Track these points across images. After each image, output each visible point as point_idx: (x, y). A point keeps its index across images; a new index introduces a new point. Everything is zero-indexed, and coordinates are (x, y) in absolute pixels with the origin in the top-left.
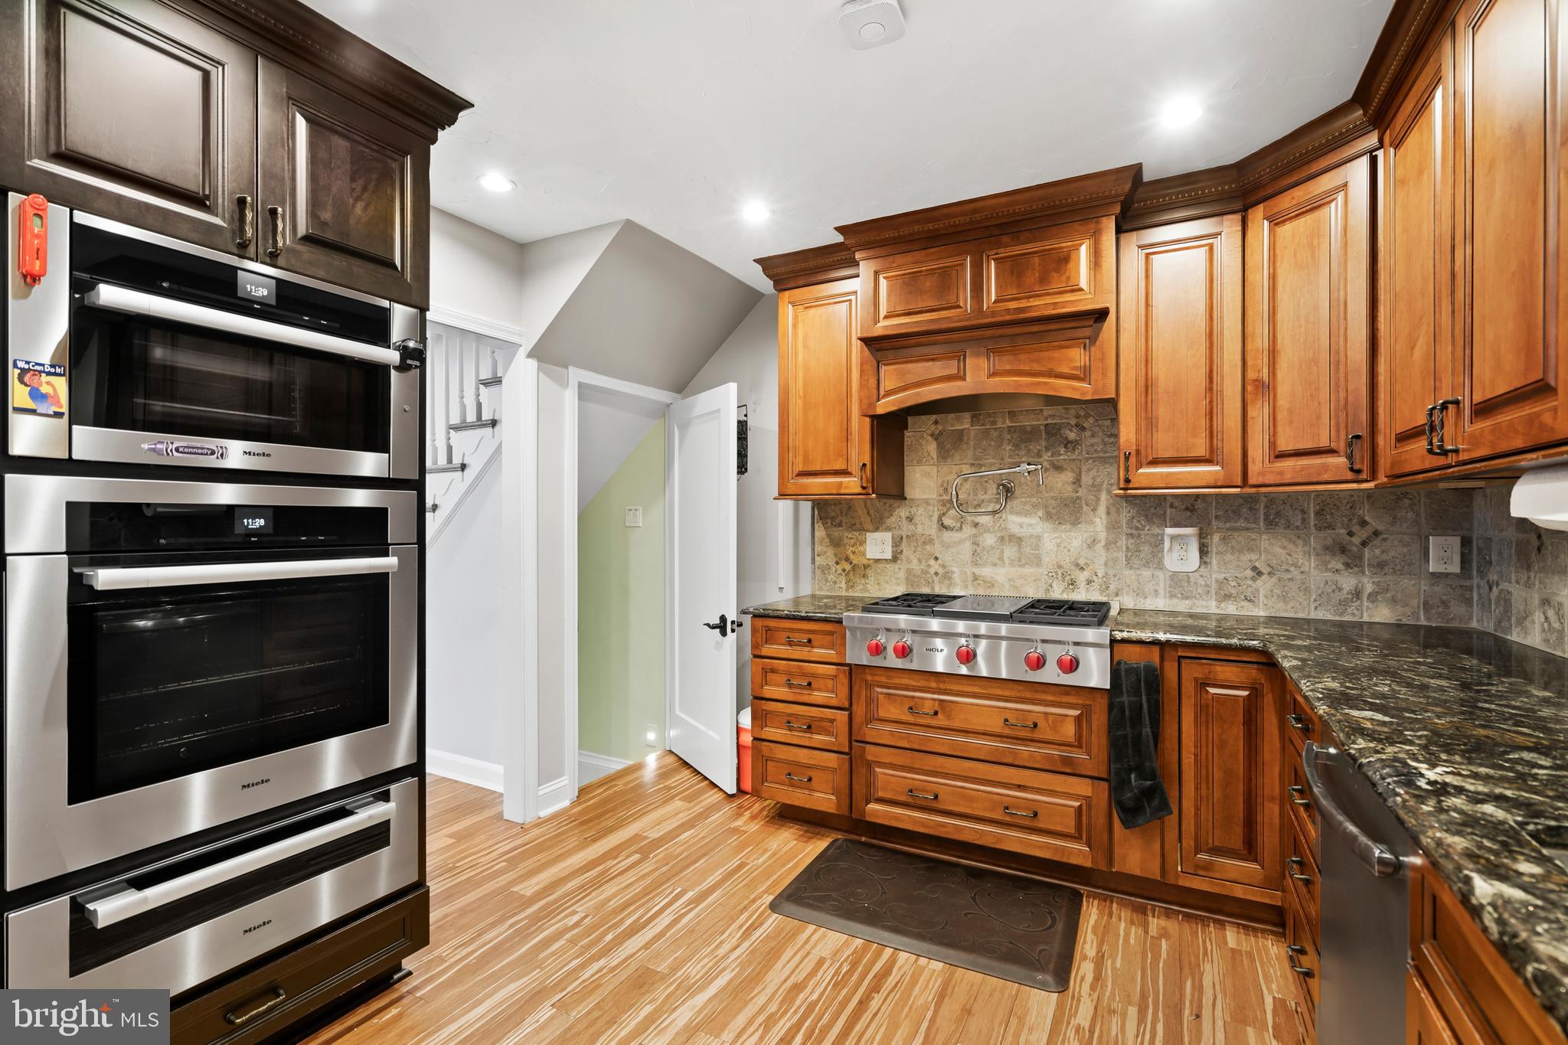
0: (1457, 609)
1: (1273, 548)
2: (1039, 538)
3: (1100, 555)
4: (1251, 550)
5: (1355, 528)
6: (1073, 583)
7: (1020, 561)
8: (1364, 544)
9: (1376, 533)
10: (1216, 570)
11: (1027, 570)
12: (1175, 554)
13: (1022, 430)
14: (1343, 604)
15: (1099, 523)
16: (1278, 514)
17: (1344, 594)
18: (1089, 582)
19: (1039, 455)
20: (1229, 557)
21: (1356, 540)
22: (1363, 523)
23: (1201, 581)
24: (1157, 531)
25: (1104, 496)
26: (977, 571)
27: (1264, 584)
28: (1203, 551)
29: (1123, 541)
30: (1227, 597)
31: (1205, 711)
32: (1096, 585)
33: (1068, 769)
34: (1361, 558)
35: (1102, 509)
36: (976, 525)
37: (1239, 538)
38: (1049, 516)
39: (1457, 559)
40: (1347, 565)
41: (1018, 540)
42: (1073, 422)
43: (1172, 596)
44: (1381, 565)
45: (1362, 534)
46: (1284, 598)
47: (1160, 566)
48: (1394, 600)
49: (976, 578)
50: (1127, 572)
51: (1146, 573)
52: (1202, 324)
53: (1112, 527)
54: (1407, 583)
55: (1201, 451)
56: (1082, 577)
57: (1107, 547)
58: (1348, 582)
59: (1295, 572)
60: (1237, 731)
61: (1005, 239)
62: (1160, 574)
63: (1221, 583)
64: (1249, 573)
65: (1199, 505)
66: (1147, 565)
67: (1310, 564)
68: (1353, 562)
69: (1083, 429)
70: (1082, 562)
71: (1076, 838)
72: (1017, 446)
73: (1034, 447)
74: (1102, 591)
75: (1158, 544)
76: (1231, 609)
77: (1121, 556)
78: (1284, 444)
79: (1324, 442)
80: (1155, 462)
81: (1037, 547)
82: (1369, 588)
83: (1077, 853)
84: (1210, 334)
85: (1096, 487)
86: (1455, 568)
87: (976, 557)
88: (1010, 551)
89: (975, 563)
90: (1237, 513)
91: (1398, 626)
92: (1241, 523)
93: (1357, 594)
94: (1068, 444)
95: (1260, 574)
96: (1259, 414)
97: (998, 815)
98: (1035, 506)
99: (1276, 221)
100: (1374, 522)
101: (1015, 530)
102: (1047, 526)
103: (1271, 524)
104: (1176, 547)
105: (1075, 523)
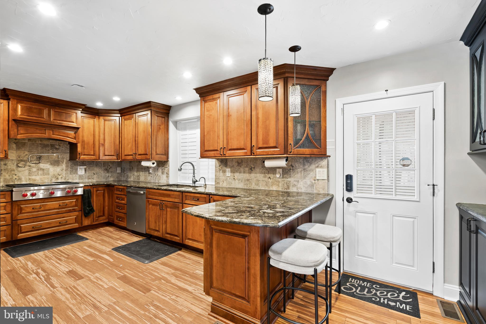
0: (120, 178)
1: (97, 170)
2: (49, 169)
3: (64, 172)
4: (93, 170)
5: (108, 166)
6: (57, 178)
7: (43, 174)
8: (109, 169)
9: (111, 167)
10: (87, 174)
11: (46, 176)
12: (80, 171)
13: (44, 144)
14: (107, 178)
15: (64, 166)
16: (98, 164)
17: (107, 177)
18: (61, 178)
19: (49, 150)
20: (90, 172)
21: (108, 168)
22: (109, 166)
23: (85, 176)
24: (76, 167)
25: (65, 160)
26: (30, 177)
27: (95, 176)
28: (85, 171)
29: (69, 169)
30: (89, 179)
31: (97, 195)
32: (63, 178)
33: (74, 210)
34: (109, 171)
35: (65, 163)
36: (30, 166)
37: (92, 168)
38: (51, 164)
39: (120, 171)
40: (107, 172)
41: (43, 170)
42: (58, 144)
43: (79, 179)
44: (111, 172)
45: (109, 167)
46: (98, 178)
47: (77, 174)
48: (113, 177)
49: (30, 179)
50: (70, 175)
51: (74, 175)
52: (92, 133)
53: (67, 166)
54: (115, 174)
55: (92, 154)
56: (60, 177)
57: (66, 170)
58: (107, 175)
59: (100, 174)
60: (102, 197)
61: (57, 108)
62: (77, 175)
63: (88, 176)
64: (93, 174)
65: (84, 162)
66: (74, 174)
67: (102, 172)
68: (108, 172)
69: (60, 146)
70: (60, 174)
71: (76, 223)
72: (42, 148)
73: (47, 149)
74: (64, 180)
75: (76, 170)
76: (90, 180)
77: (69, 172)
78: (106, 154)
79: (113, 154)
80: (84, 155)
81: (48, 171)
82: (110, 175)
83: (76, 225)
84: (94, 135)
85: (63, 158)
86: (120, 172)
87: (30, 174)
88: (40, 172)
89: (30, 176)
90: (91, 164)
91: (114, 181)
92: (92, 166)
93: (108, 176)
94: (56, 149)
95: (95, 174)
96: (102, 149)
97: (58, 225)
98: (48, 162)
99: (105, 120)
100: (111, 166)
101: (42, 167)
102: (51, 166)
103: (96, 166)
104: (80, 170)
105: (58, 165)
